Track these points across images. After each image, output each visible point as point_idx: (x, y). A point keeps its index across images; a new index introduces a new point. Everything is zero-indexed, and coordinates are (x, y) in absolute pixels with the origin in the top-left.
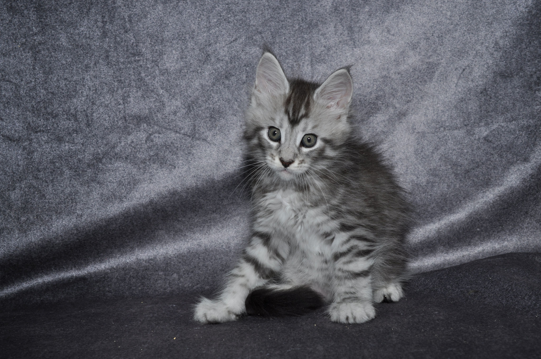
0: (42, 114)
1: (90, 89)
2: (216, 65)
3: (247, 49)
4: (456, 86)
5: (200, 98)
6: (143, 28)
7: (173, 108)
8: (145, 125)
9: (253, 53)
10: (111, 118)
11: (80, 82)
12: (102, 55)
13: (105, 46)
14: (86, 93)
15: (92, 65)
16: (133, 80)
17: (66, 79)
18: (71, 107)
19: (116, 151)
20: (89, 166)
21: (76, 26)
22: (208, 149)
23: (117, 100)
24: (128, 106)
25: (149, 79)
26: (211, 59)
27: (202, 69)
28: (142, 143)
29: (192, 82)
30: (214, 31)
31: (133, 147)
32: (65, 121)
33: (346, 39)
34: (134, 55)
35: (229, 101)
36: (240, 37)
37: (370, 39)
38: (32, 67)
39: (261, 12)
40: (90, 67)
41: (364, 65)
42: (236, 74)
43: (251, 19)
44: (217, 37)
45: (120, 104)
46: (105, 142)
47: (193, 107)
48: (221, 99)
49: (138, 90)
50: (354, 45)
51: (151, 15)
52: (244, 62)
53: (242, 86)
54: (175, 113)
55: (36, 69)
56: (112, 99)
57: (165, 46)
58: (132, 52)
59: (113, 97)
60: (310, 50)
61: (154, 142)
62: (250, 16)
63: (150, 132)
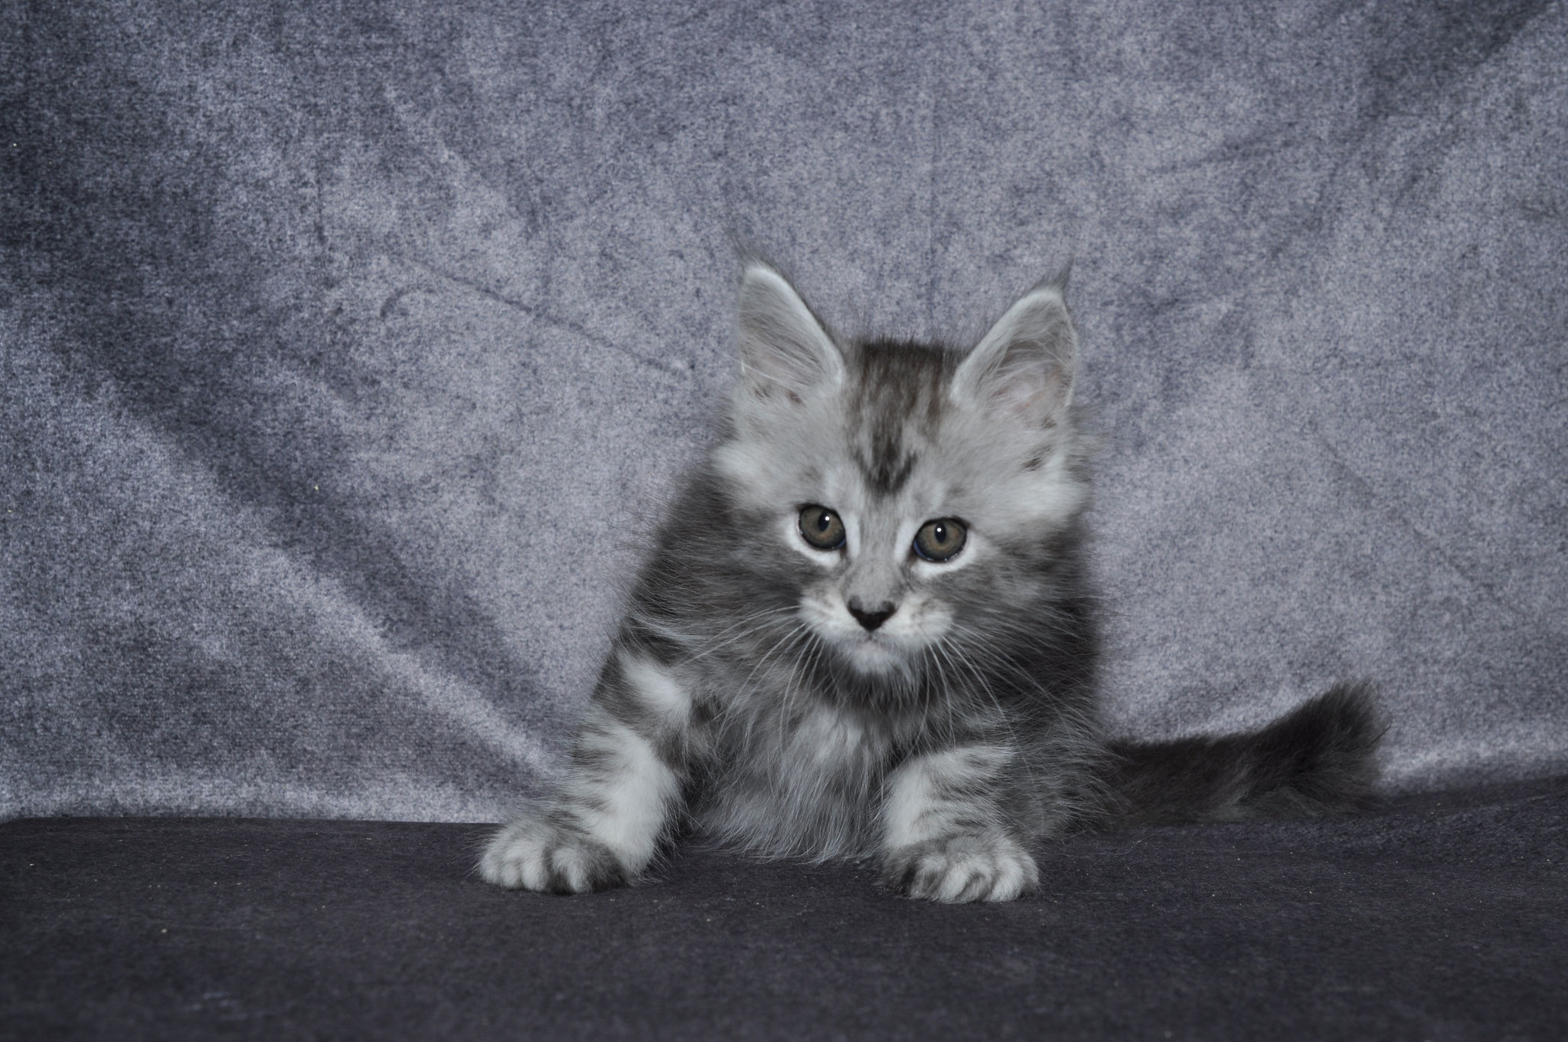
0: (38, 188)
2: (633, 88)
4: (1386, 230)
5: (572, 189)
7: (478, 212)
8: (384, 259)
11: (181, 99)
12: (260, 16)
14: (198, 136)
16: (357, 109)
18: (143, 178)
22: (588, 358)
23: (296, 168)
24: (332, 193)
27: (584, 98)
31: (340, 328)
32: (117, 219)
33: (1048, 49)
34: (366, 27)
37: (1122, 58)
38: (19, 32)
41: (1099, 138)
45: (305, 184)
47: (546, 217)
48: (640, 200)
49: (371, 142)
50: (1073, 71)
52: (723, 88)
54: (486, 230)
55: (34, 42)
56: (282, 166)
60: (934, 74)
61: (410, 319)
63: (399, 285)
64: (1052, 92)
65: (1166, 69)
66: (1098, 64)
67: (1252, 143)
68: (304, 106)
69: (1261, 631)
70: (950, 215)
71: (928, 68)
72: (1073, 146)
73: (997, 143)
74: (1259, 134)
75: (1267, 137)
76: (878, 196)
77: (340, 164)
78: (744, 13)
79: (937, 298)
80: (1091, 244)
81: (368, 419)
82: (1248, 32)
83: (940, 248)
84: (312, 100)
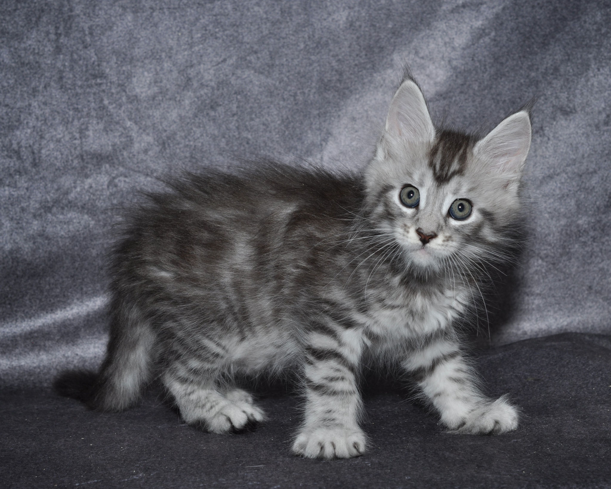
1: (37, 118)
3: (239, 72)
6: (108, 42)
9: (246, 78)
10: (64, 156)
13: (59, 64)
15: (41, 88)
17: (7, 106)
19: (70, 198)
20: (35, 216)
21: (22, 39)
25: (114, 108)
26: (193, 84)
28: (103, 189)
29: (168, 112)
30: (197, 48)
35: (214, 138)
36: (230, 57)
39: (257, 27)
40: (38, 91)
42: (223, 103)
43: (244, 34)
44: (201, 56)
46: (56, 187)
51: (118, 27)
53: (231, 119)
57: (135, 66)
58: (93, 73)
59: (67, 129)
62: (243, 31)
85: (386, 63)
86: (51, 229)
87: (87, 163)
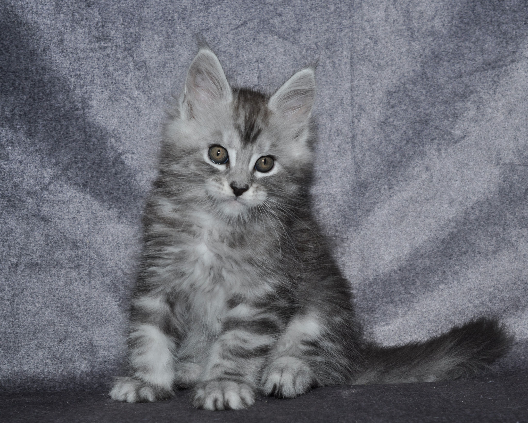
64: (403, 48)
65: (455, 32)
66: (423, 33)
67: (496, 62)
68: (75, 75)
69: (515, 284)
70: (360, 106)
71: (347, 41)
72: (414, 70)
73: (379, 72)
74: (499, 58)
75: (503, 59)
76: (327, 99)
77: (92, 100)
78: (263, 21)
79: (356, 143)
80: (424, 113)
81: (109, 210)
82: (492, 12)
83: (356, 121)
84: (78, 73)
85: (426, 30)
86: (47, 209)
87: (90, 136)
